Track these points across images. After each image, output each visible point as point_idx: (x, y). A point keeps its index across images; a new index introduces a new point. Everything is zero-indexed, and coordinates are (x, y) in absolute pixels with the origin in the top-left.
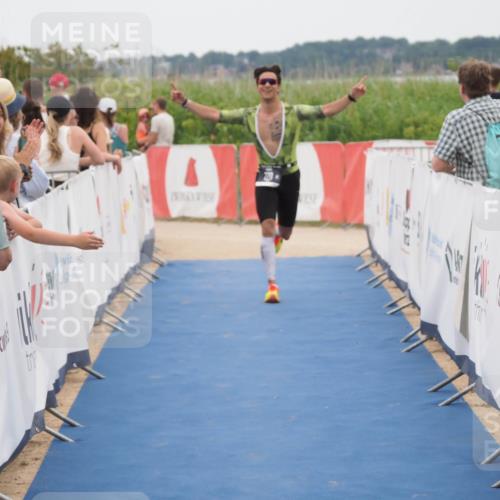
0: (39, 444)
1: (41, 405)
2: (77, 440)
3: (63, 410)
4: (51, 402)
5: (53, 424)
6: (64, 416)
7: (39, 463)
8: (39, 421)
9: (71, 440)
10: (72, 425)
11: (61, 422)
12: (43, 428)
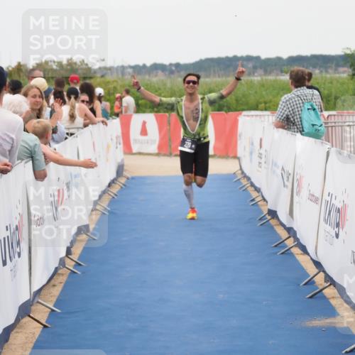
0: (63, 275)
1: (63, 254)
2: (83, 273)
3: (75, 257)
4: (69, 252)
5: (70, 264)
6: (76, 260)
7: (62, 284)
8: (62, 262)
9: (79, 273)
10: (80, 265)
11: (74, 263)
12: (64, 266)
